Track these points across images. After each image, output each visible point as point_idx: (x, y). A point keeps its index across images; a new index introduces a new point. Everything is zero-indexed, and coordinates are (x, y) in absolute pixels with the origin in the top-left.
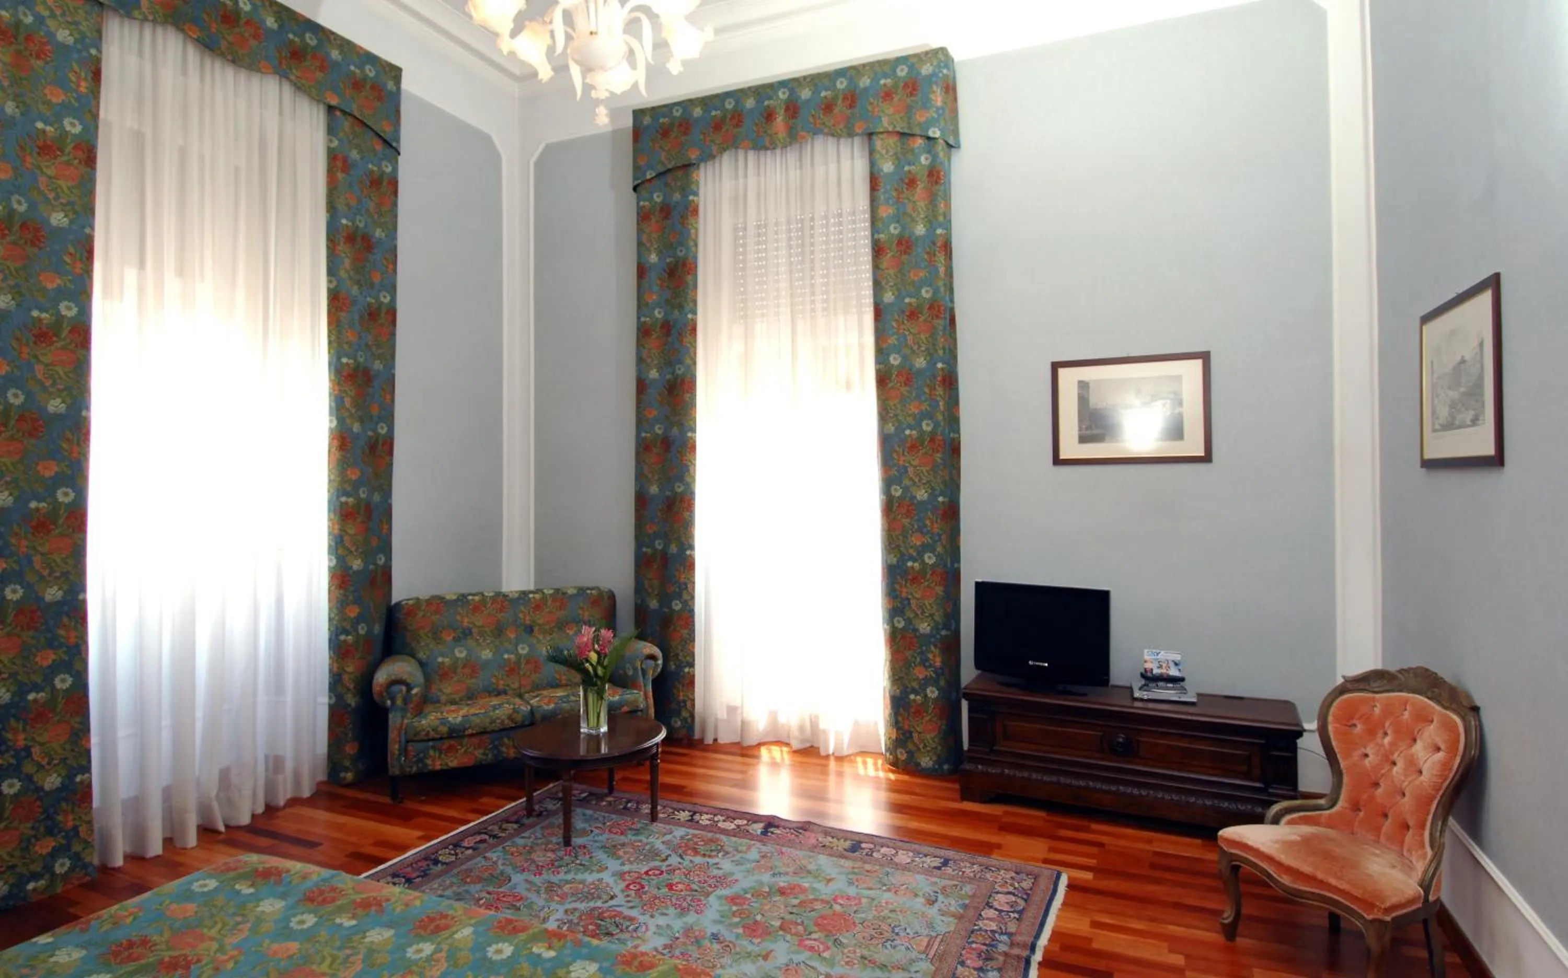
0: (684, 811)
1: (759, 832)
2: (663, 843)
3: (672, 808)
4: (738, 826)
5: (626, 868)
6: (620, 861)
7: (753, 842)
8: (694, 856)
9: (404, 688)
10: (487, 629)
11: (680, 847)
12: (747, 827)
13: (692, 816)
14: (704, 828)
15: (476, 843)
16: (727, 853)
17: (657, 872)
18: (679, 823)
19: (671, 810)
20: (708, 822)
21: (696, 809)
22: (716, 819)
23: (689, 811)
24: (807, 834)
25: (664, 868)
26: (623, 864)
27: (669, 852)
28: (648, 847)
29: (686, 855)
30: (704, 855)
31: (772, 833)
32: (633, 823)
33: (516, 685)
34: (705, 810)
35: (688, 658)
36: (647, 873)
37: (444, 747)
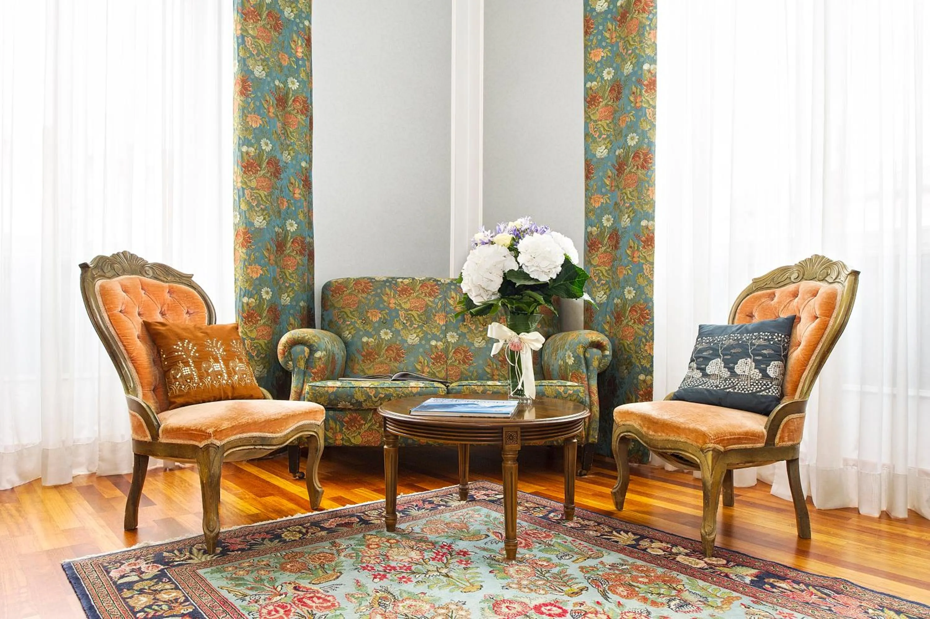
0: (627, 532)
1: (748, 580)
2: (582, 569)
3: (609, 527)
4: (711, 566)
5: (508, 595)
6: (504, 582)
7: (735, 594)
8: (627, 597)
9: (307, 350)
10: (414, 313)
11: (607, 580)
12: (726, 570)
13: (637, 540)
14: (655, 559)
15: (338, 525)
16: (686, 603)
17: (556, 610)
18: (614, 547)
19: (607, 529)
20: (661, 553)
21: (646, 533)
22: (674, 550)
23: (634, 534)
24: (842, 599)
25: (569, 607)
26: (507, 587)
27: (585, 584)
28: (555, 570)
29: (615, 592)
30: (645, 599)
31: (773, 586)
32: (548, 536)
33: (443, 374)
34: (659, 535)
35: (644, 362)
36: (538, 609)
37: (346, 419)
